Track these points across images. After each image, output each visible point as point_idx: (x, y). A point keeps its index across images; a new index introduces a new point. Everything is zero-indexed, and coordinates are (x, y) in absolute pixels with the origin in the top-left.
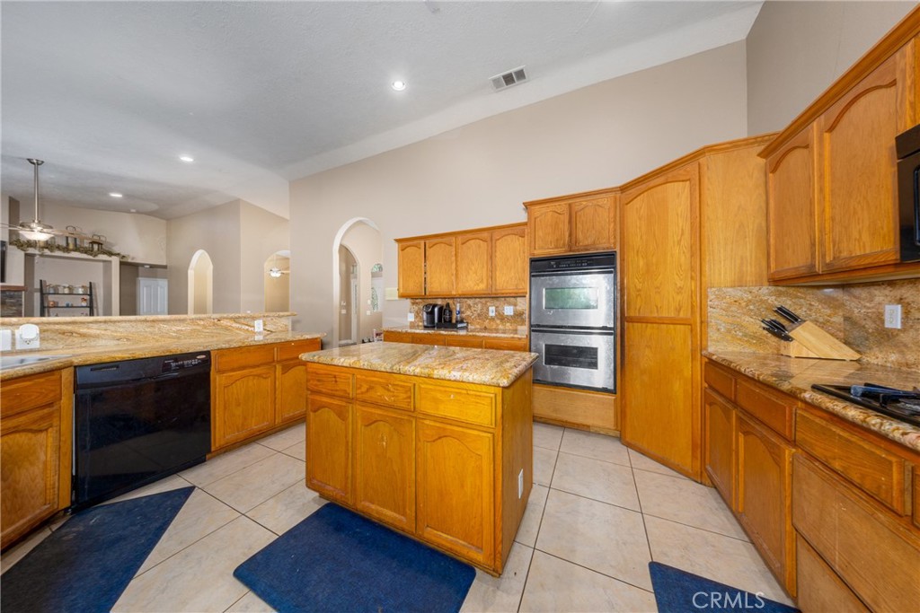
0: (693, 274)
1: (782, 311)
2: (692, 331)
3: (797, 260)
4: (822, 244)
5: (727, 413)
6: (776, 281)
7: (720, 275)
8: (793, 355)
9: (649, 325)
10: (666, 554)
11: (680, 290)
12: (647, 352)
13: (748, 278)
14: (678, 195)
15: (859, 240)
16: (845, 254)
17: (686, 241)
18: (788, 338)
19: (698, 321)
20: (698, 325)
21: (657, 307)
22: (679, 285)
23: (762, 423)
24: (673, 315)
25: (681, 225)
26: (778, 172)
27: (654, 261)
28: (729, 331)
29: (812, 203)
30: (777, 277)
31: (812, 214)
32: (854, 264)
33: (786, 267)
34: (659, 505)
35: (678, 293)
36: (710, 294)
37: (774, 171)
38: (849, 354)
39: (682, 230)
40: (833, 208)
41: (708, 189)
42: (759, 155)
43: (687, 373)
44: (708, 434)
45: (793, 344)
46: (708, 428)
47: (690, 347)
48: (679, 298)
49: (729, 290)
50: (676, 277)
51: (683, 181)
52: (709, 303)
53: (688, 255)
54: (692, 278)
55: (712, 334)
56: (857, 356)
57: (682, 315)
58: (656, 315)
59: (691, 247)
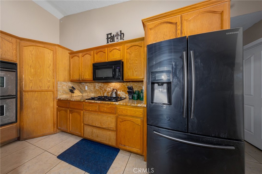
0: (54, 77)
1: (73, 87)
2: (53, 93)
3: (76, 77)
4: (81, 75)
5: (66, 111)
6: (72, 81)
7: (61, 78)
8: (74, 96)
9: (36, 93)
10: (59, 152)
11: (49, 82)
12: (35, 102)
13: (66, 80)
14: (49, 53)
15: (87, 76)
16: (85, 78)
17: (51, 67)
18: (74, 93)
19: (55, 90)
20: (55, 91)
21: (40, 87)
22: (49, 80)
23: (77, 109)
24: (46, 89)
25: (50, 63)
26: (73, 59)
27: (39, 71)
28: (63, 92)
29: (80, 68)
30: (72, 80)
31: (79, 70)
32: (86, 80)
33: (74, 78)
34: (49, 145)
35: (48, 82)
36: (58, 83)
37: (72, 58)
38: (81, 94)
39: (50, 64)
40: (83, 70)
41: (58, 56)
42: (69, 53)
43: (52, 105)
44: (59, 119)
45: (75, 94)
46: (59, 117)
47: (53, 98)
48: (49, 84)
49: (63, 82)
50: (48, 77)
51: (51, 50)
52: (58, 85)
53: (52, 72)
54: (53, 78)
55: (59, 93)
56: (82, 95)
57: (50, 89)
58: (40, 89)
59: (53, 70)
